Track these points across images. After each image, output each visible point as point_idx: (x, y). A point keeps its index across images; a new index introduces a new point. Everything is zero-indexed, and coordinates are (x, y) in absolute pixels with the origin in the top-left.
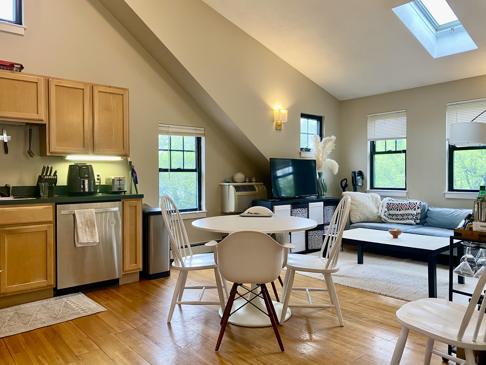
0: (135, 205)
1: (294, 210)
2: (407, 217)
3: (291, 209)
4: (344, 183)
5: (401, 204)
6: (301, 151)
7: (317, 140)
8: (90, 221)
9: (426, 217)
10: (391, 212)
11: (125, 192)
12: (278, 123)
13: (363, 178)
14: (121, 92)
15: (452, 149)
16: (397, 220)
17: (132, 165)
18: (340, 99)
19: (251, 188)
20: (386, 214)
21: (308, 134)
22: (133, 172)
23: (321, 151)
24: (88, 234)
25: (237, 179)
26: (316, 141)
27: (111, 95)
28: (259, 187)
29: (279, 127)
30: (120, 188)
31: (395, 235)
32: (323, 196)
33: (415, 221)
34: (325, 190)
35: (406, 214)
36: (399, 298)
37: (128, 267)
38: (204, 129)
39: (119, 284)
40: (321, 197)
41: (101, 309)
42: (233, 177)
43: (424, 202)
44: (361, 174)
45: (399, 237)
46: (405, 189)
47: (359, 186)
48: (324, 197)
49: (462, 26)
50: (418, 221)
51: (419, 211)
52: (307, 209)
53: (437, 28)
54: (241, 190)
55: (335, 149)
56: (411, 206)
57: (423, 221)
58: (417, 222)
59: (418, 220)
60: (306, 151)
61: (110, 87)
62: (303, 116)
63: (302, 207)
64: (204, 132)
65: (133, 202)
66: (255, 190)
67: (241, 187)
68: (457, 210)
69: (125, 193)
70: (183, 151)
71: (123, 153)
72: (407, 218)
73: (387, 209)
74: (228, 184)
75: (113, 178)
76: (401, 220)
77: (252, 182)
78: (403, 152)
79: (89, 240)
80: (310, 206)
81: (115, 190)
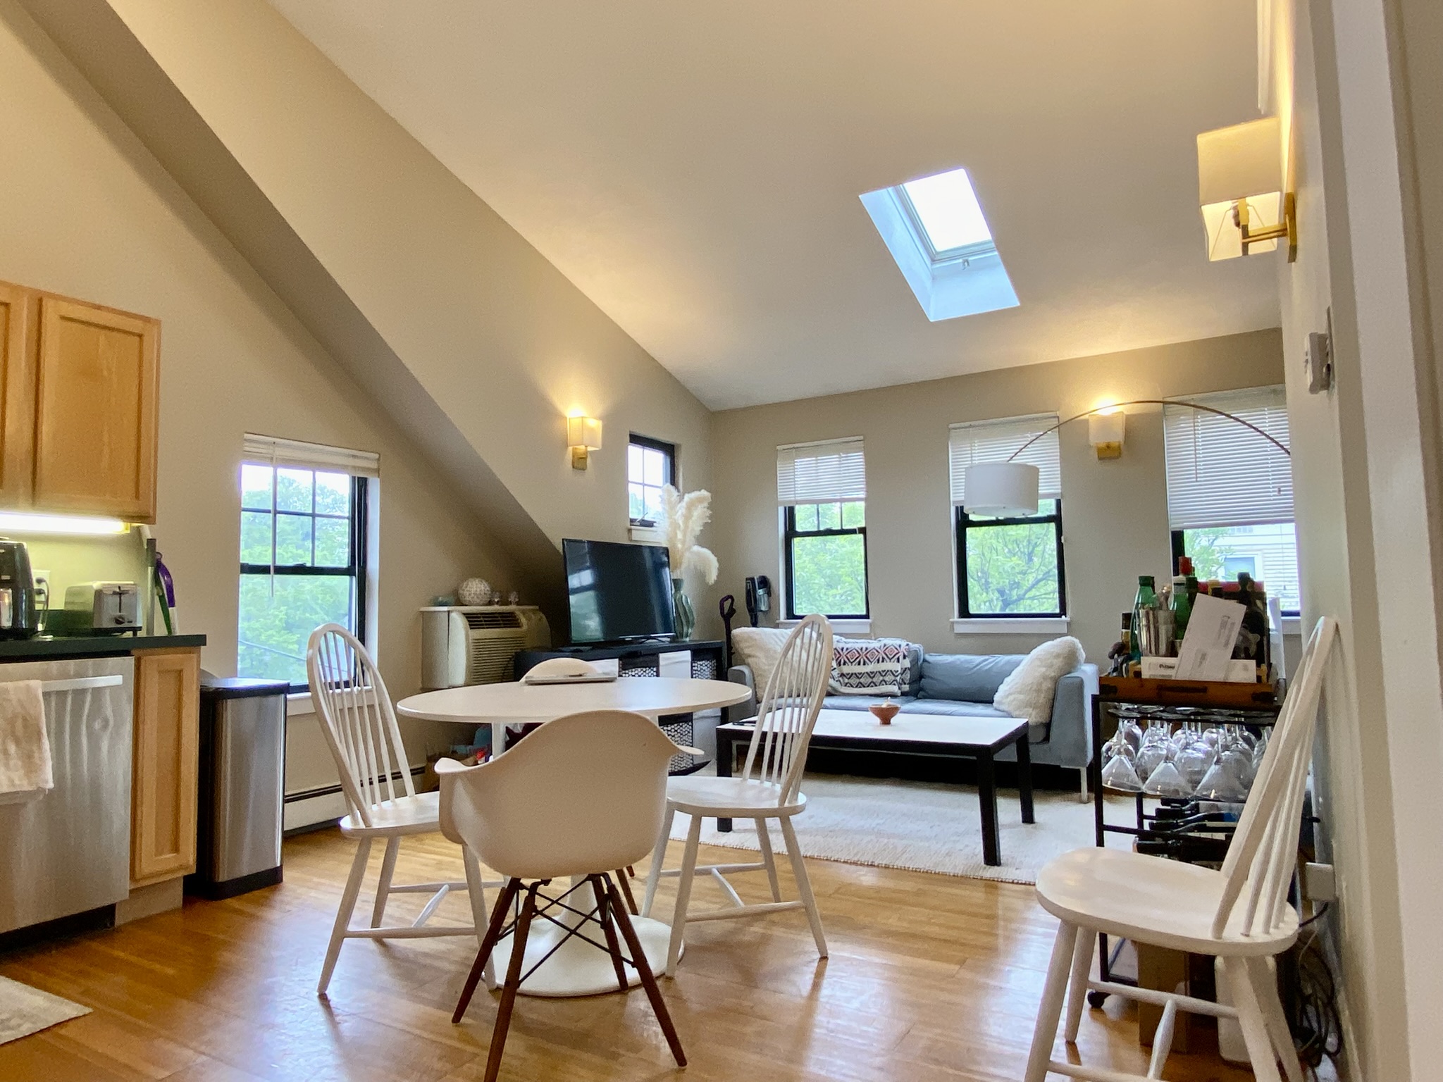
0: (179, 668)
1: (627, 672)
2: (881, 678)
3: (619, 671)
4: (727, 605)
5: (847, 649)
6: (631, 525)
7: (673, 499)
8: (25, 720)
9: (921, 677)
10: (847, 669)
11: (135, 630)
12: (578, 451)
13: (769, 594)
14: (136, 326)
15: (964, 522)
16: (860, 687)
17: (157, 551)
18: (714, 408)
19: (508, 620)
20: (835, 673)
21: (644, 485)
22: (159, 569)
23: (680, 526)
24: (15, 762)
25: (470, 595)
26: (670, 502)
27: (103, 332)
28: (530, 620)
29: (579, 463)
30: (120, 617)
31: (886, 716)
32: (687, 636)
33: (899, 689)
34: (690, 624)
35: (879, 672)
36: (918, 870)
37: (148, 865)
38: (377, 456)
39: (112, 923)
40: (680, 640)
41: (70, 1009)
42: (458, 591)
43: (914, 643)
44: (764, 582)
45: (892, 720)
46: (867, 617)
47: (761, 611)
48: (688, 639)
49: (996, 253)
50: (906, 688)
51: (907, 663)
52: (655, 669)
53: (934, 258)
54: (483, 625)
55: (710, 521)
56: (887, 655)
57: (915, 686)
58: (903, 690)
59: (905, 684)
60: (641, 525)
61: (99, 307)
62: (636, 439)
63: (643, 665)
64: (378, 464)
65: (172, 658)
66: (517, 625)
67: (483, 617)
68: (987, 657)
69: (135, 634)
70: (313, 515)
71: (132, 509)
72: (881, 681)
73: (835, 661)
74: (445, 609)
75: (97, 585)
76: (868, 686)
77: (509, 603)
78: (860, 533)
79: (17, 782)
80: (662, 662)
81: (107, 623)
